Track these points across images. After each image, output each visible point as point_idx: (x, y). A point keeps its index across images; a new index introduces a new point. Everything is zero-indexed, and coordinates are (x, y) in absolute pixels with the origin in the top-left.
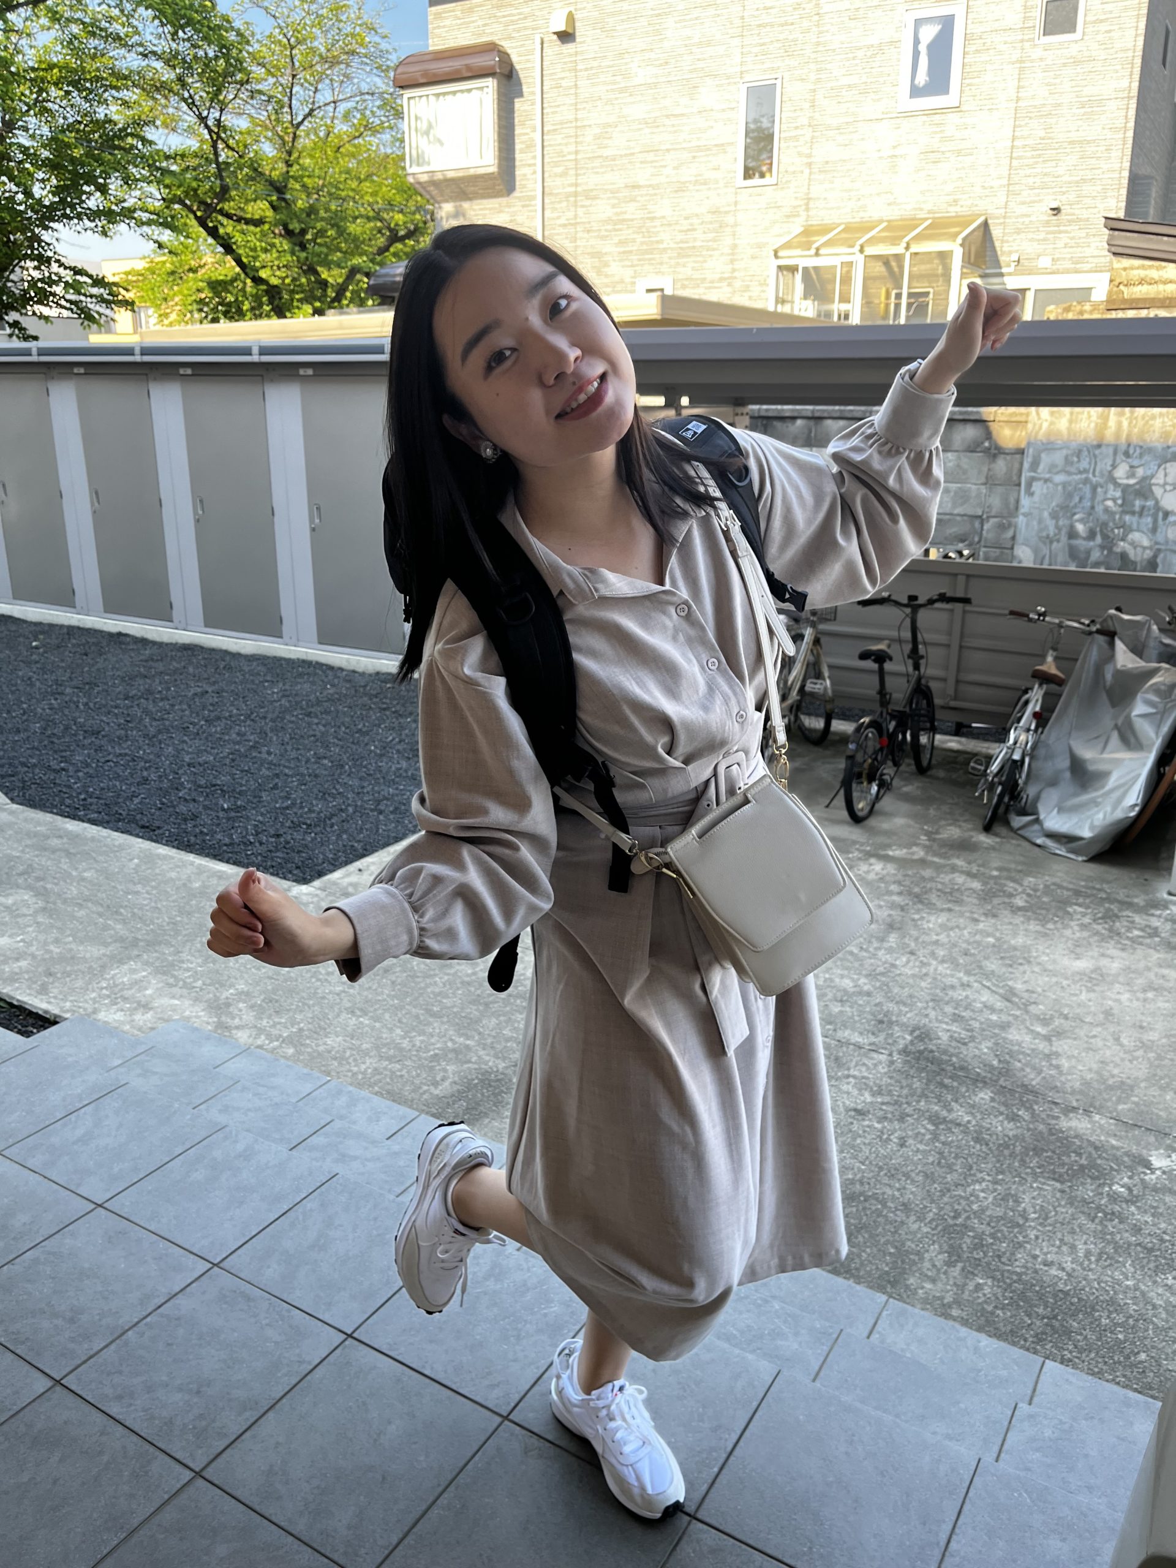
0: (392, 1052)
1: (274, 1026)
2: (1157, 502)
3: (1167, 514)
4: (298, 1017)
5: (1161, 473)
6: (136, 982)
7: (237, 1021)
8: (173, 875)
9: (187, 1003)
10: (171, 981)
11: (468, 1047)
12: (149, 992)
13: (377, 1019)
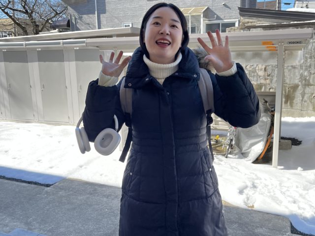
0: (79, 231)
1: (45, 227)
2: (257, 74)
3: (260, 76)
4: (51, 224)
5: (257, 67)
6: (3, 219)
7: (33, 227)
8: (10, 188)
9: (18, 223)
10: (13, 218)
11: (100, 228)
12: (7, 221)
13: (74, 222)
